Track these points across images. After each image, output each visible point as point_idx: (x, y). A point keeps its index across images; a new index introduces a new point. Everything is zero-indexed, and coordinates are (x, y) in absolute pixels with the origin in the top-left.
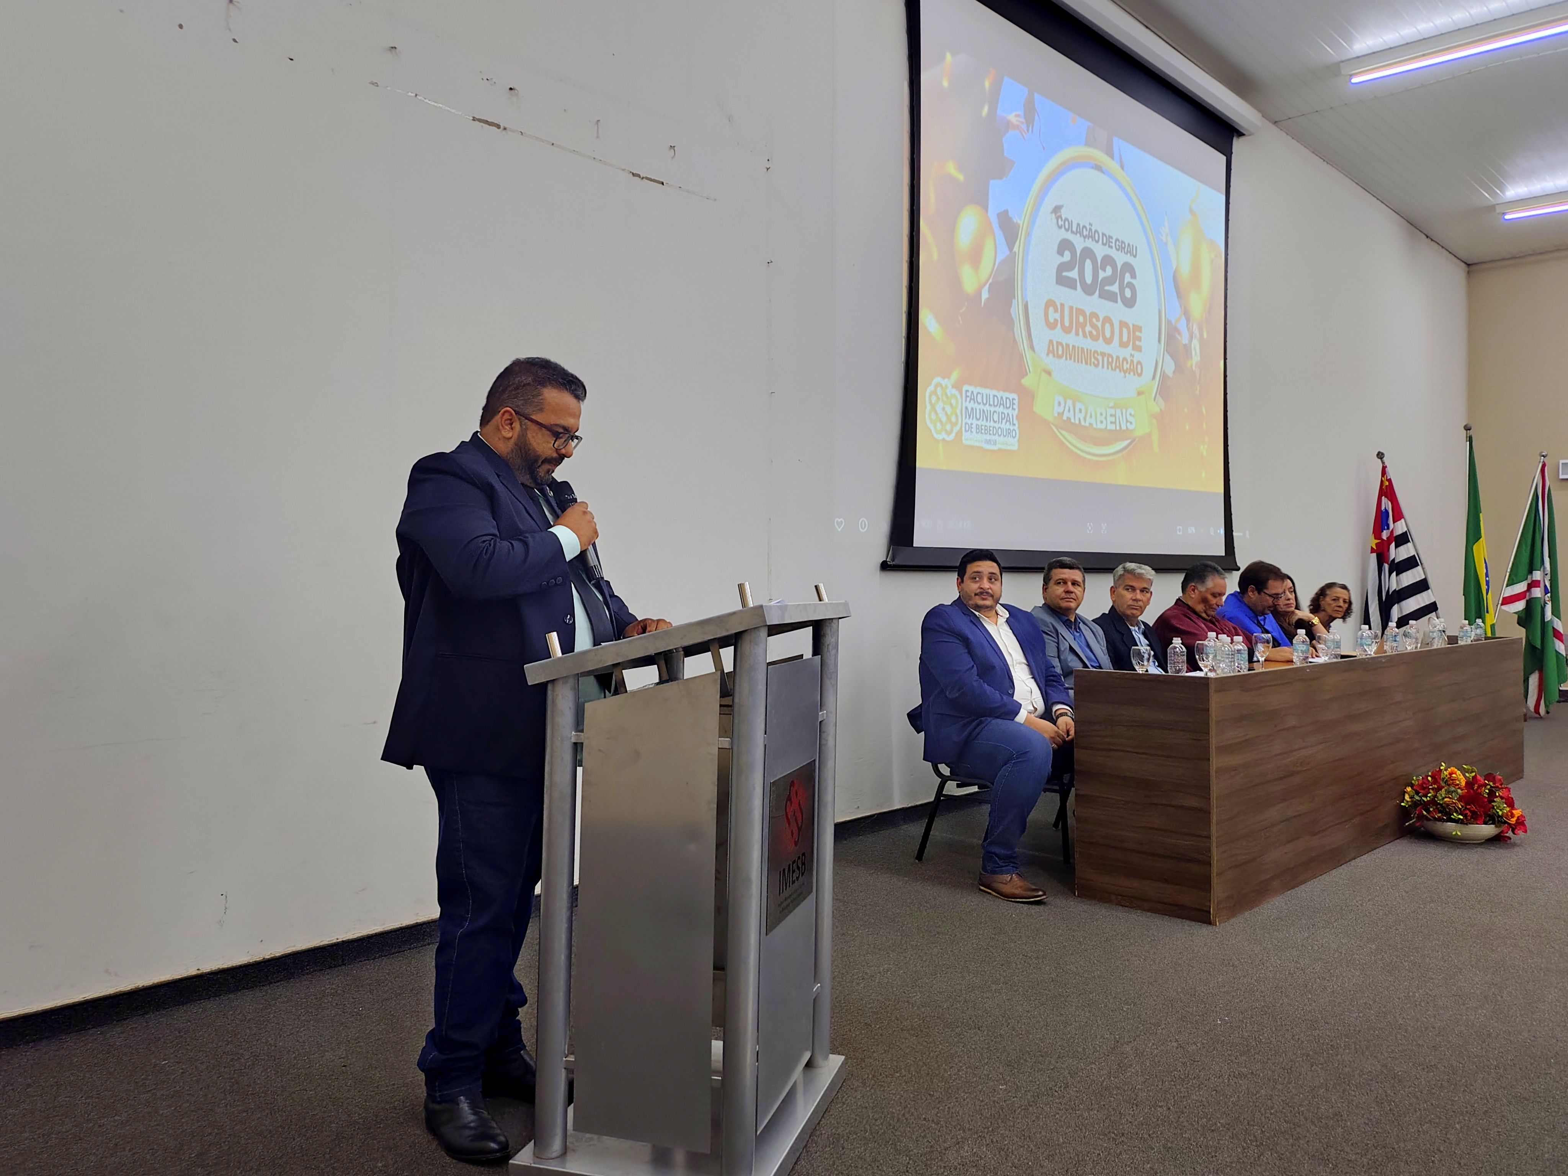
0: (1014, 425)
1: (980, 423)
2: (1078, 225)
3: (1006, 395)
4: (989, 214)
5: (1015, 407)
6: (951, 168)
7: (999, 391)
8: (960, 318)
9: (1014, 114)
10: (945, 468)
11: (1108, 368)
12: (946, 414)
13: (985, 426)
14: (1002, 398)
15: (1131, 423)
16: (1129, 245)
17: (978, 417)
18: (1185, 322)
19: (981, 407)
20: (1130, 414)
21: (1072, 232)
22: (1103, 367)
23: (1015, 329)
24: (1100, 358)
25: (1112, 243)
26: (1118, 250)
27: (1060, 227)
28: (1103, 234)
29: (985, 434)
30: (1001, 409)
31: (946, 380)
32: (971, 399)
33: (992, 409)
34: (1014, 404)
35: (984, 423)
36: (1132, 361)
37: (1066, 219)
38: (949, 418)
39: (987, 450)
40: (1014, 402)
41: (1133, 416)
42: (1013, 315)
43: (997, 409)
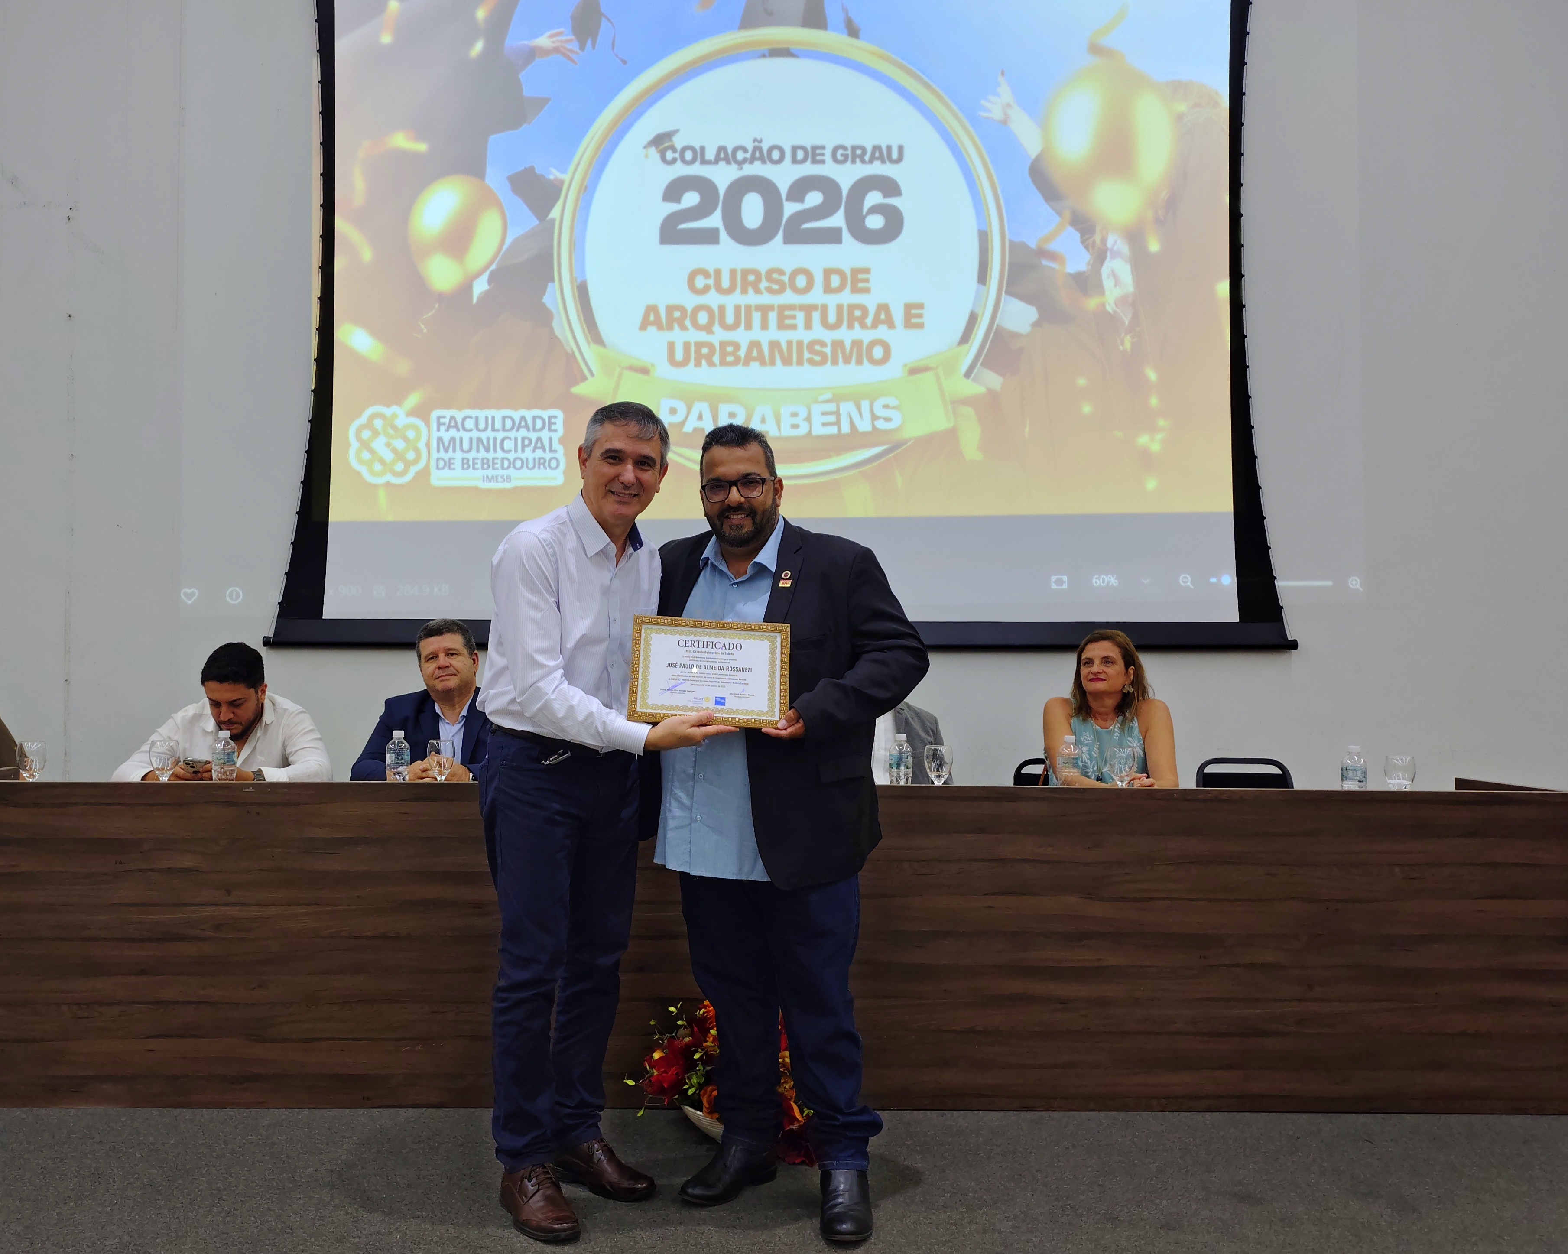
0: (556, 451)
1: (470, 456)
2: (722, 149)
3: (529, 414)
4: (488, 181)
5: (553, 427)
6: (401, 141)
7: (516, 409)
8: (423, 326)
9: (548, 34)
10: (390, 518)
12: (394, 451)
13: (483, 459)
14: (523, 418)
15: (888, 420)
16: (877, 148)
17: (466, 447)
18: (1077, 235)
19: (475, 434)
20: (886, 407)
21: (704, 162)
23: (555, 324)
25: (823, 155)
26: (844, 162)
27: (674, 161)
28: (795, 149)
29: (483, 468)
30: (523, 432)
31: (394, 409)
32: (449, 428)
33: (500, 435)
34: (555, 423)
35: (483, 454)
37: (684, 149)
38: (399, 456)
39: (489, 491)
40: (553, 420)
41: (895, 408)
42: (548, 305)
43: (513, 434)
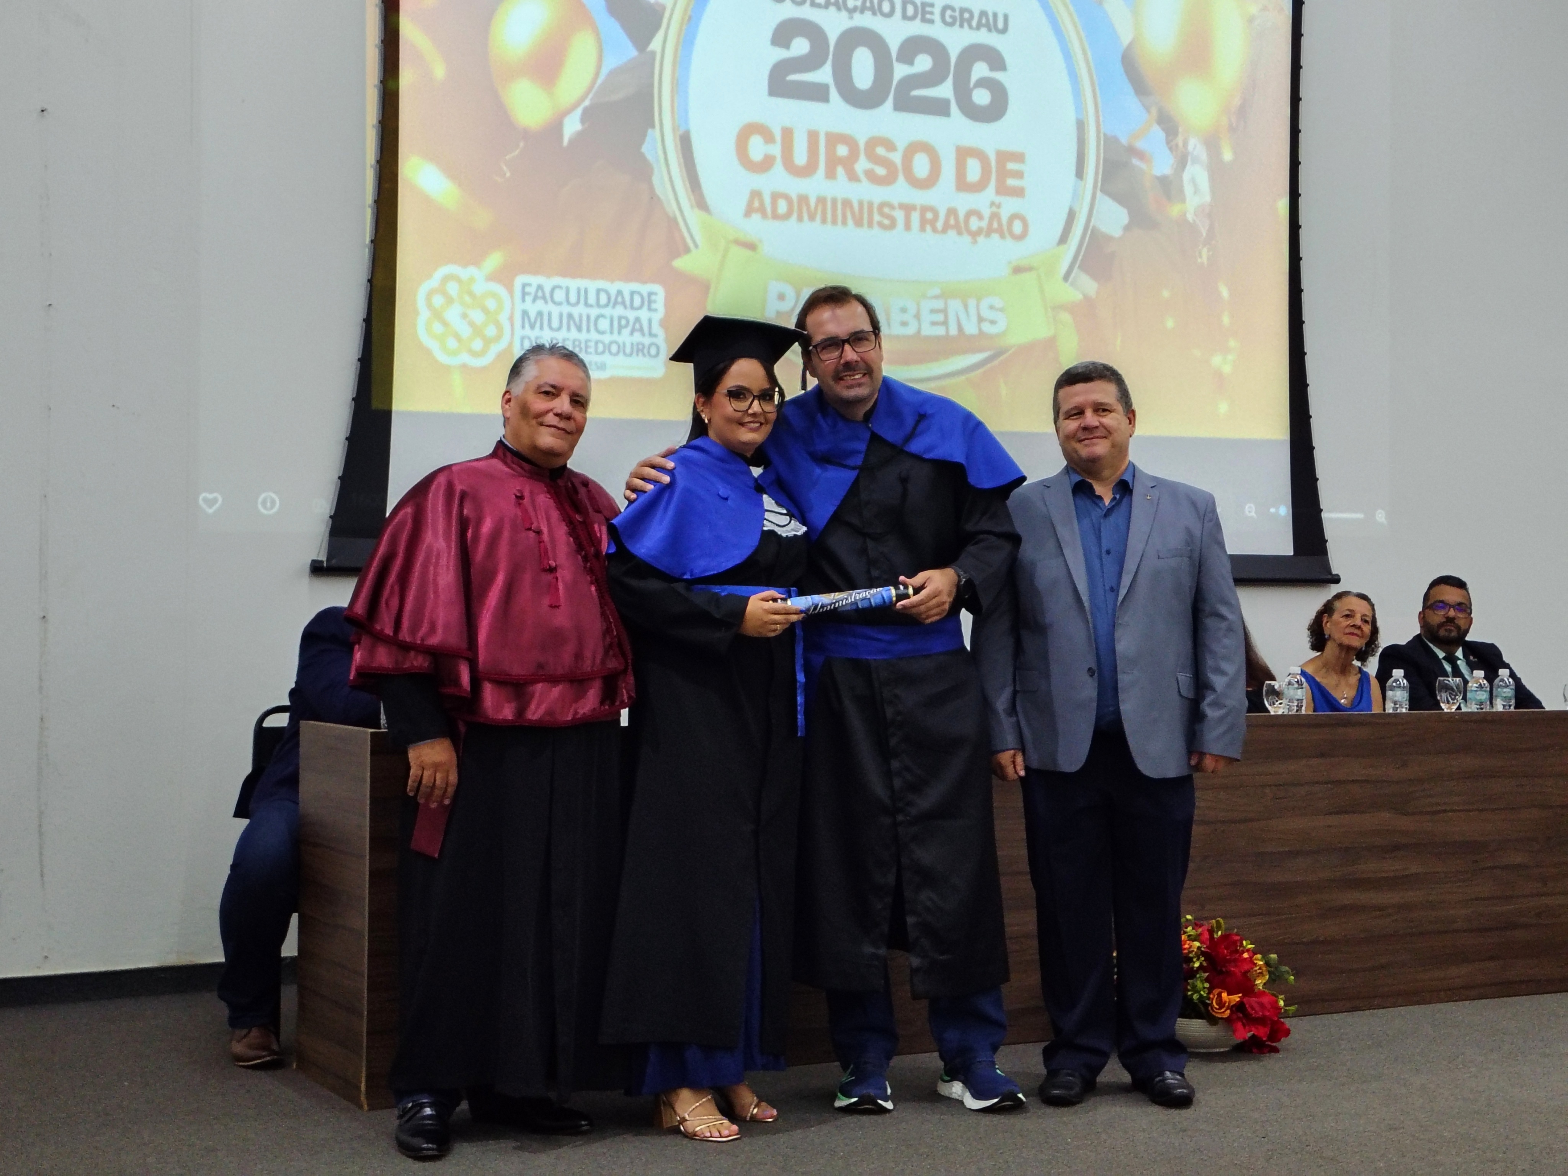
0: (654, 335)
1: (560, 335)
3: (627, 288)
5: (653, 306)
7: (612, 281)
8: (505, 168)
10: (467, 410)
11: (923, 229)
12: (471, 324)
13: (574, 341)
14: (619, 293)
15: (992, 322)
16: (984, 14)
18: (1163, 136)
19: (566, 309)
20: (992, 307)
21: (814, 4)
22: (908, 226)
24: (899, 215)
25: (932, 13)
30: (619, 311)
31: (472, 271)
32: (535, 299)
33: (594, 312)
34: (655, 302)
35: (574, 334)
36: (995, 216)
41: (1001, 310)
42: (648, 156)
43: (608, 311)
